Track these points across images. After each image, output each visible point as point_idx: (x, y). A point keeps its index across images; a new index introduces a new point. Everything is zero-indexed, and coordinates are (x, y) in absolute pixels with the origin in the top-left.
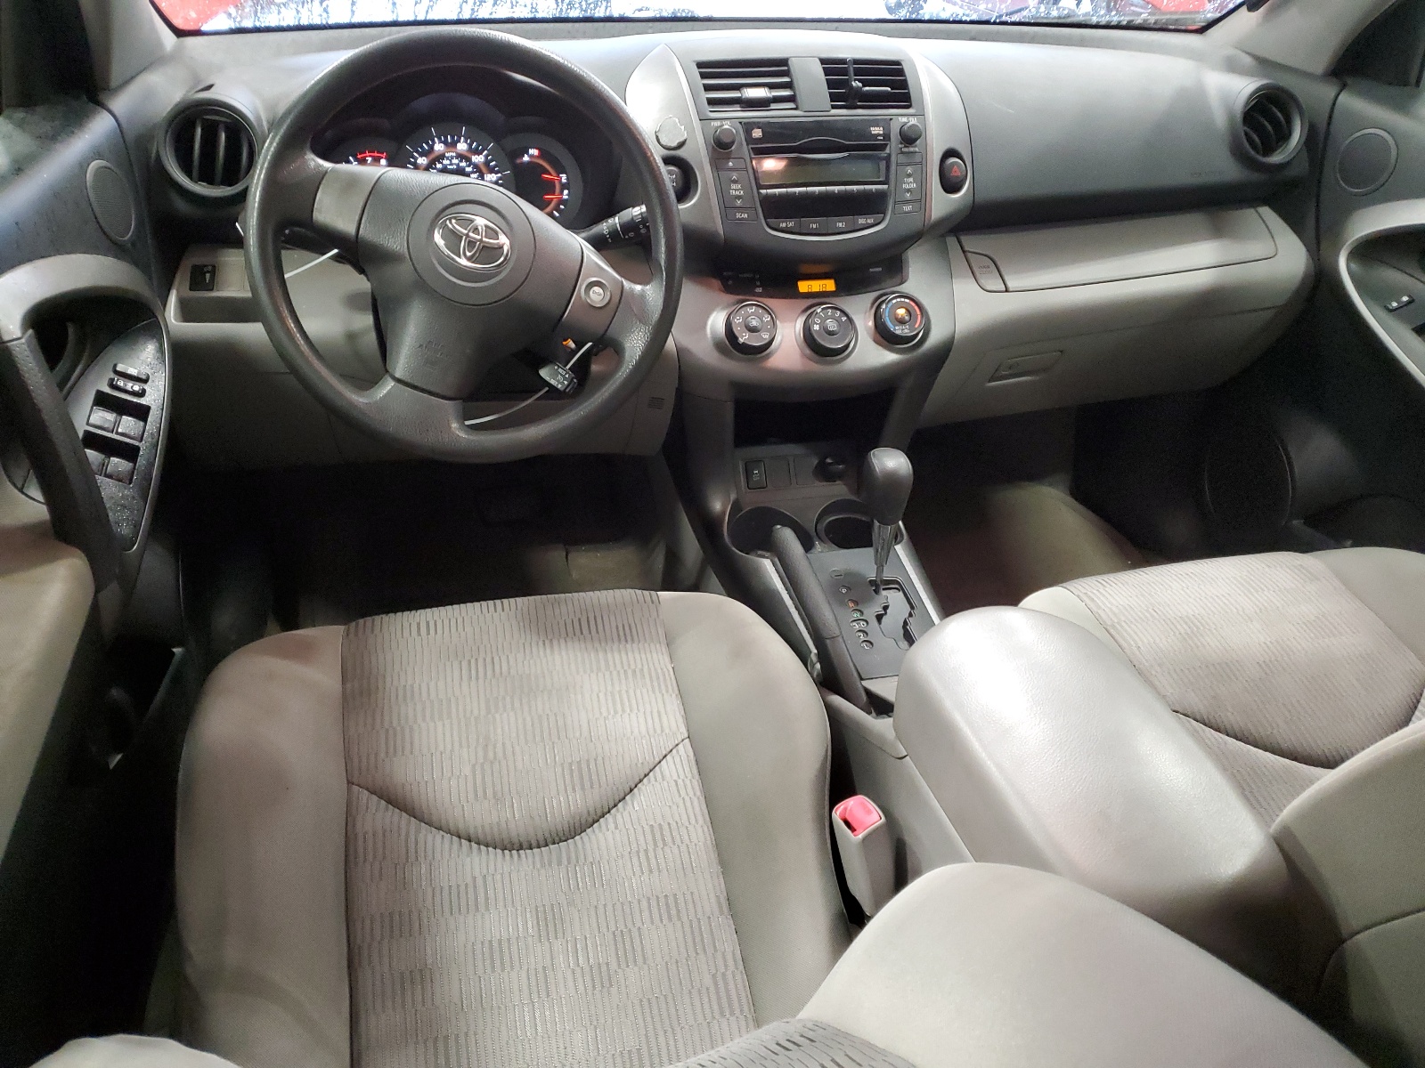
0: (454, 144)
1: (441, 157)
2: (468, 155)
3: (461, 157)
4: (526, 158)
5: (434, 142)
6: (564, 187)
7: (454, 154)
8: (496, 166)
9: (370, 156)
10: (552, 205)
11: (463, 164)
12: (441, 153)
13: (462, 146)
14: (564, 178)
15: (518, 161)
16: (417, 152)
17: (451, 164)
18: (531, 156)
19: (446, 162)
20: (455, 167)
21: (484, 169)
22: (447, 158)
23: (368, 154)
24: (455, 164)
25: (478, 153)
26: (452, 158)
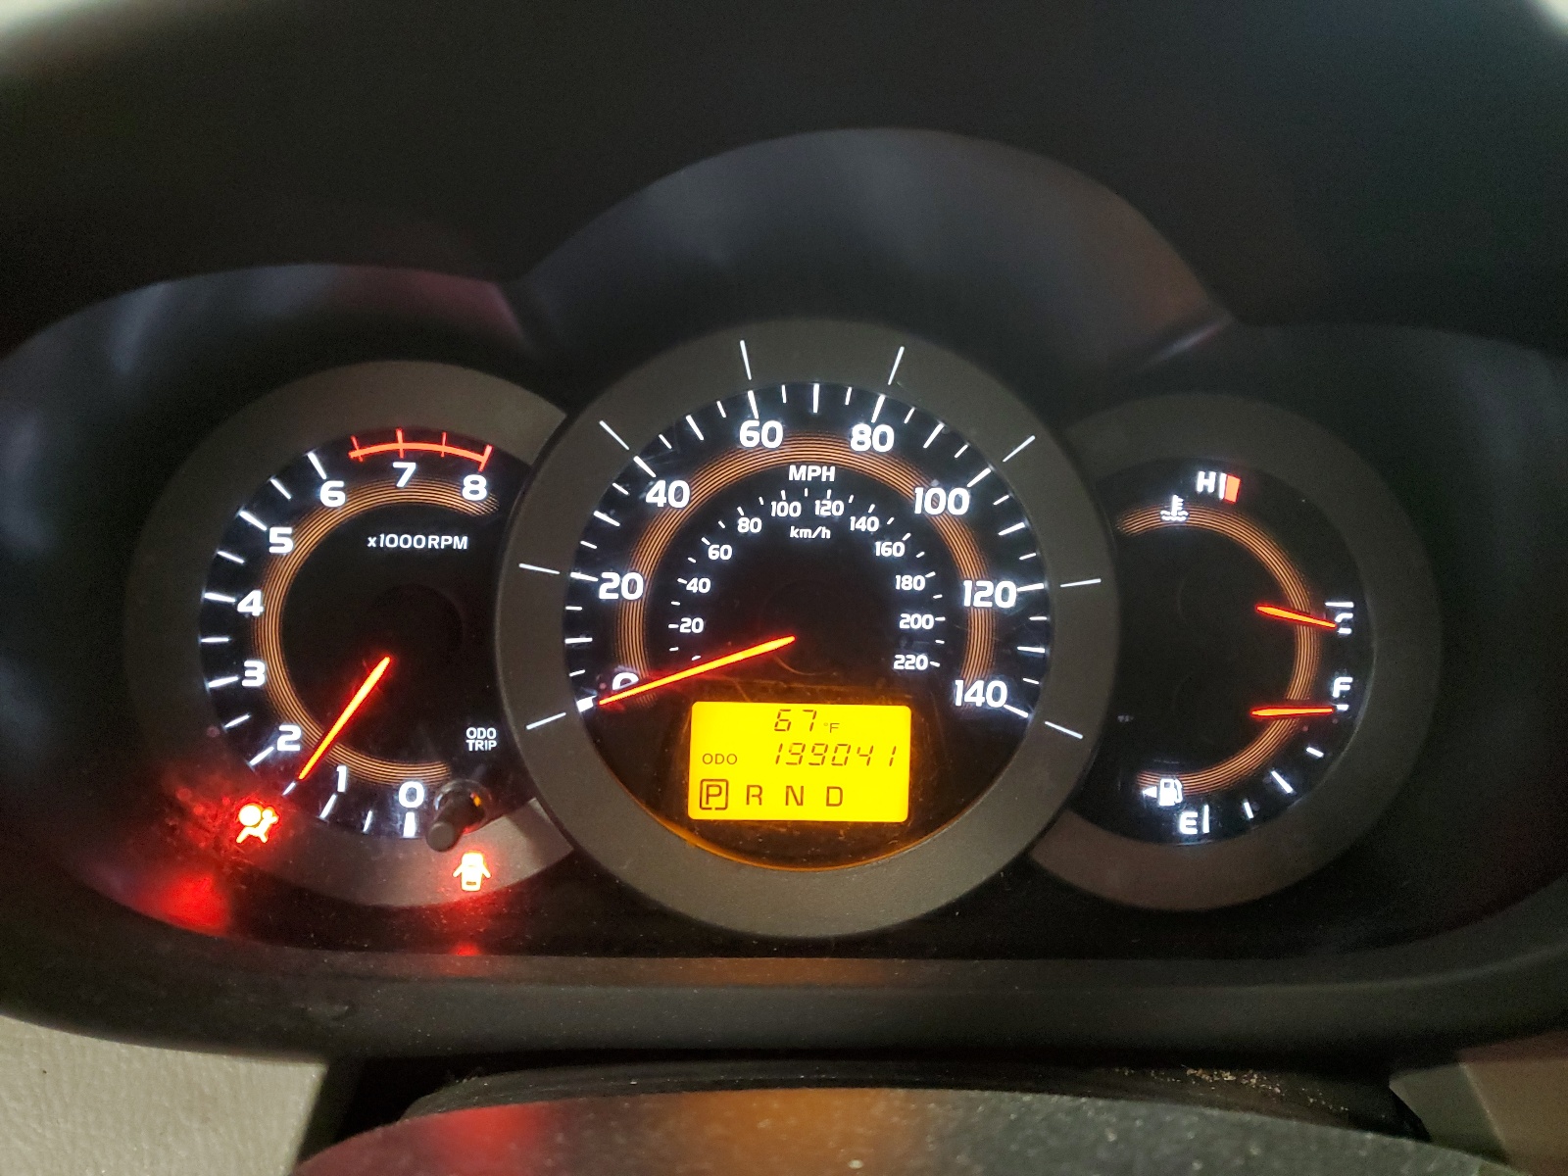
0: (834, 423)
1: (769, 481)
2: (896, 477)
3: (858, 486)
4: (1175, 512)
5: (739, 411)
6: (1335, 654)
7: (829, 474)
8: (1024, 541)
9: (409, 456)
10: (1268, 741)
11: (866, 524)
12: (772, 460)
13: (869, 438)
14: (1343, 612)
15: (1137, 524)
16: (652, 451)
17: (809, 519)
18: (1208, 502)
19: (784, 508)
20: (826, 533)
21: (964, 552)
22: (795, 491)
23: (401, 445)
24: (828, 522)
25: (943, 468)
26: (817, 488)
